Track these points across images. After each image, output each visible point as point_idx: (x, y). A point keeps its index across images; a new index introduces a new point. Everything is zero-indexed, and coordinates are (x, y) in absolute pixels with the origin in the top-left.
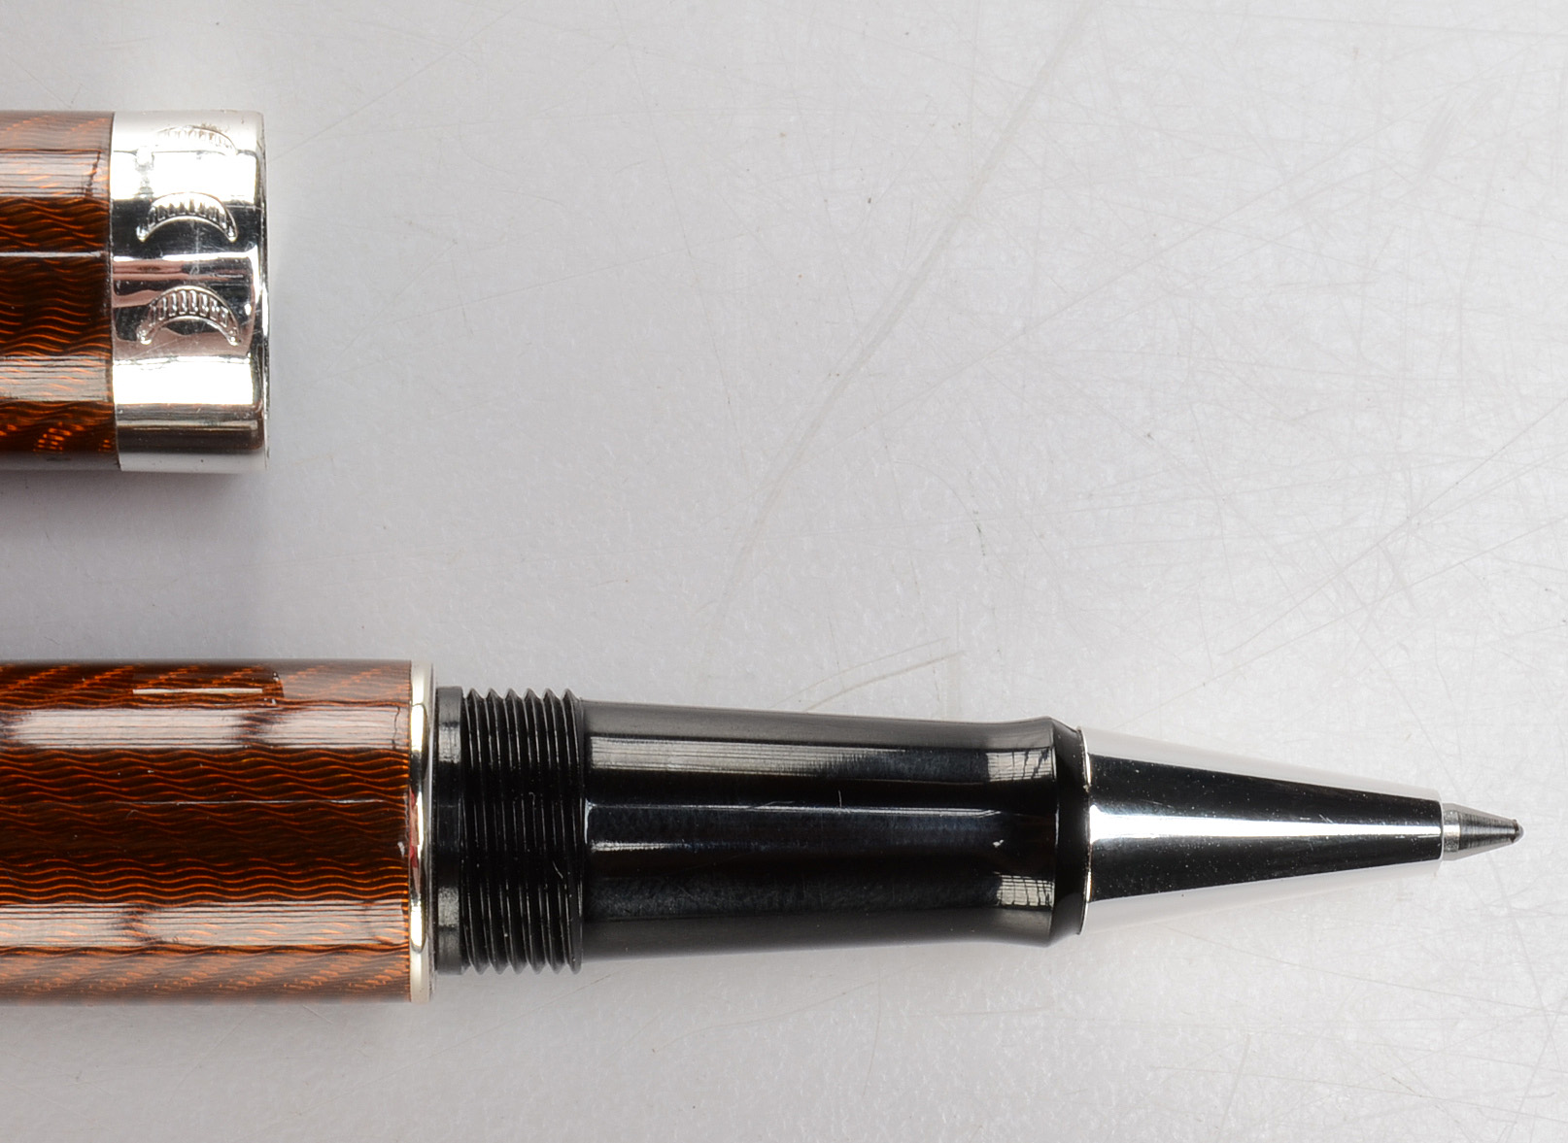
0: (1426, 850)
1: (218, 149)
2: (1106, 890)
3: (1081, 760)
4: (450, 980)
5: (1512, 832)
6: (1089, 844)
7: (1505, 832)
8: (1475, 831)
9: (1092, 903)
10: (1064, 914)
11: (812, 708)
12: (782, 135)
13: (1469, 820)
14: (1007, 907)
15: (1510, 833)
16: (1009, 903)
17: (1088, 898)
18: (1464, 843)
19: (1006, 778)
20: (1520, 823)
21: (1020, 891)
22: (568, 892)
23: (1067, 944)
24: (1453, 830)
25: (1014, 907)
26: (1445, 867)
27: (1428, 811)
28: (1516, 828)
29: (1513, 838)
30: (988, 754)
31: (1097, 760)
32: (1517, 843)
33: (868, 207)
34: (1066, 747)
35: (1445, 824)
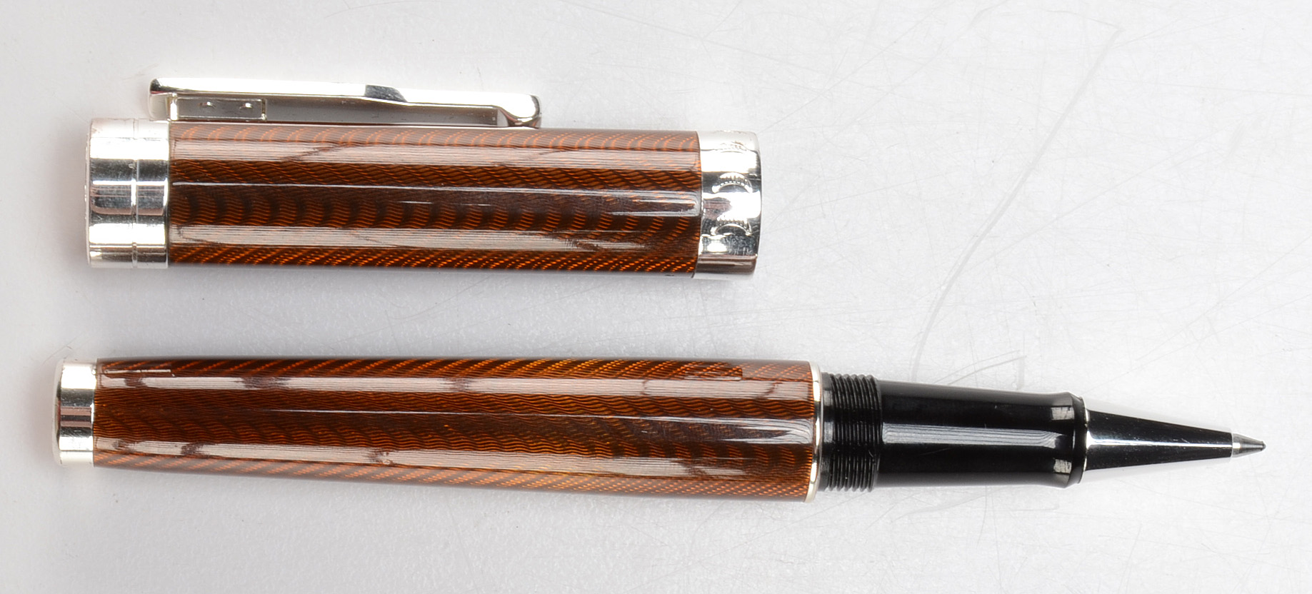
0: (1226, 453)
1: (736, 150)
2: (1090, 467)
3: (1084, 413)
4: (821, 493)
5: (1261, 447)
6: (1086, 448)
7: (1258, 446)
8: (1246, 446)
9: (1088, 471)
10: (1075, 474)
11: (952, 383)
12: (957, 133)
13: (1244, 441)
14: (1058, 473)
15: (1259, 447)
16: (1059, 471)
17: (1085, 469)
18: (1242, 451)
19: (1059, 419)
20: (1265, 443)
21: (1062, 466)
22: (874, 462)
23: (1074, 486)
24: (1236, 446)
25: (1061, 473)
26: (1233, 461)
27: (1226, 437)
28: (1263, 445)
29: (1261, 449)
30: (1052, 408)
31: (1092, 413)
32: (1263, 451)
33: (993, 164)
34: (1078, 406)
35: (1235, 442)
